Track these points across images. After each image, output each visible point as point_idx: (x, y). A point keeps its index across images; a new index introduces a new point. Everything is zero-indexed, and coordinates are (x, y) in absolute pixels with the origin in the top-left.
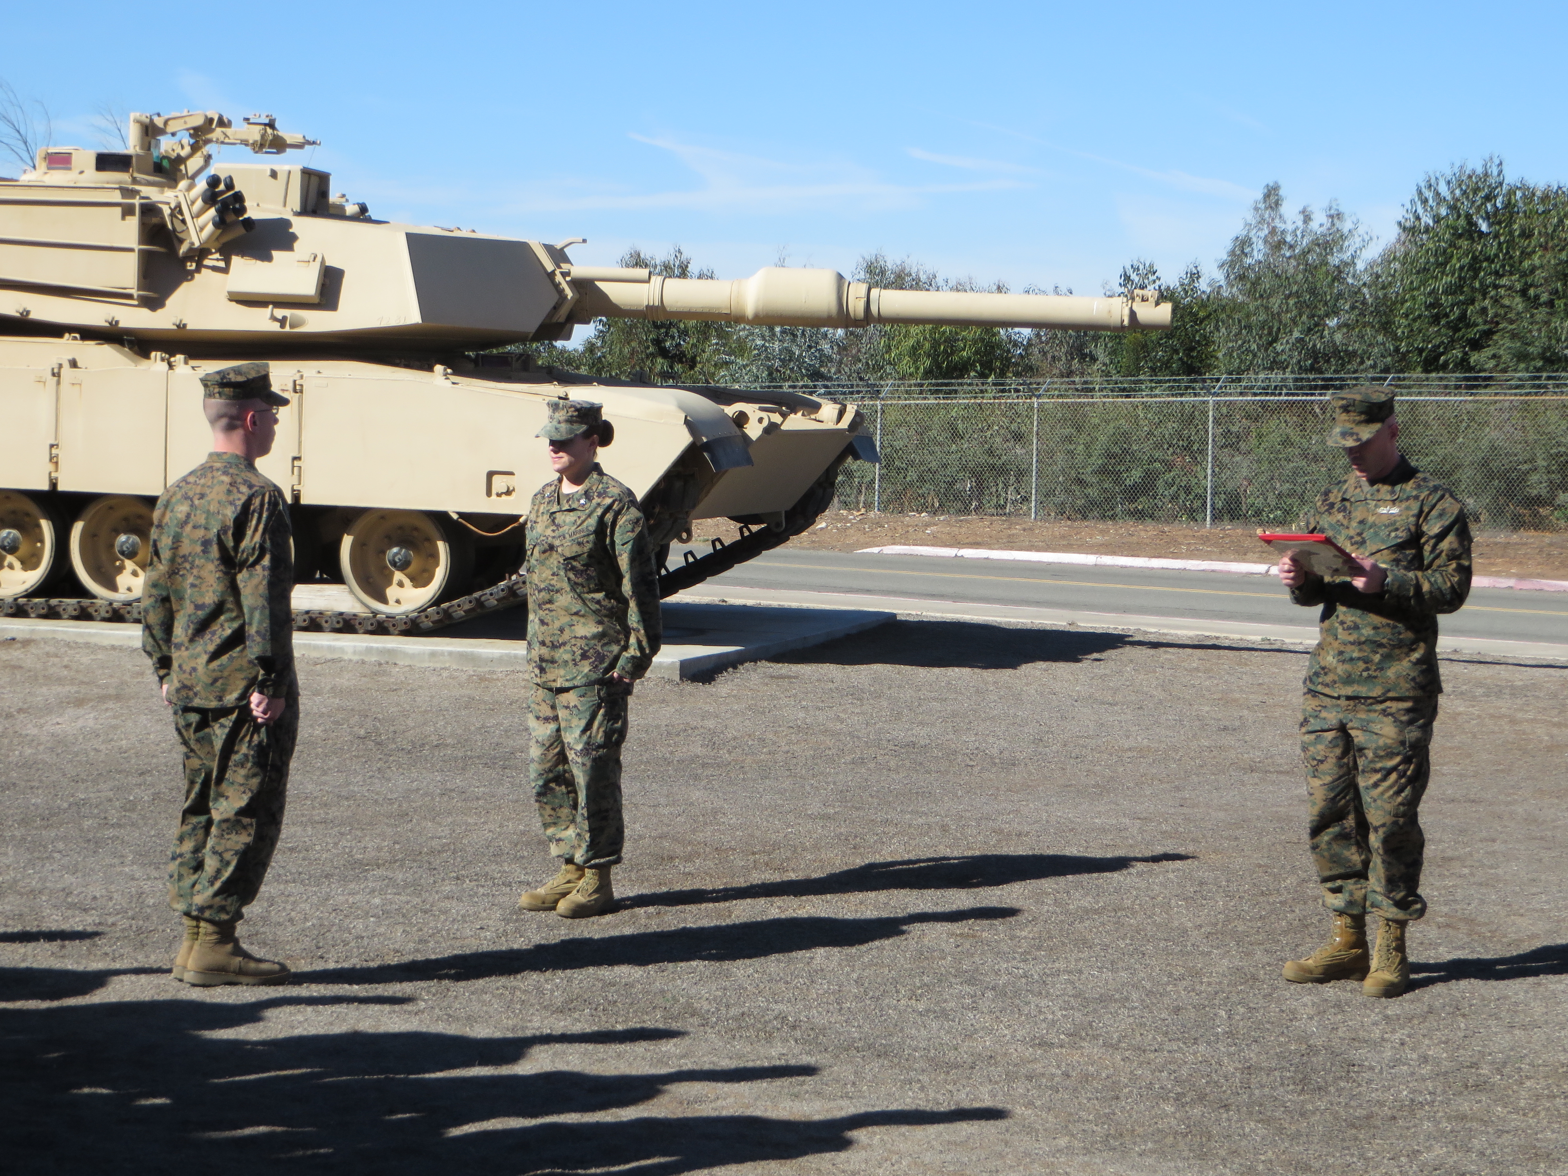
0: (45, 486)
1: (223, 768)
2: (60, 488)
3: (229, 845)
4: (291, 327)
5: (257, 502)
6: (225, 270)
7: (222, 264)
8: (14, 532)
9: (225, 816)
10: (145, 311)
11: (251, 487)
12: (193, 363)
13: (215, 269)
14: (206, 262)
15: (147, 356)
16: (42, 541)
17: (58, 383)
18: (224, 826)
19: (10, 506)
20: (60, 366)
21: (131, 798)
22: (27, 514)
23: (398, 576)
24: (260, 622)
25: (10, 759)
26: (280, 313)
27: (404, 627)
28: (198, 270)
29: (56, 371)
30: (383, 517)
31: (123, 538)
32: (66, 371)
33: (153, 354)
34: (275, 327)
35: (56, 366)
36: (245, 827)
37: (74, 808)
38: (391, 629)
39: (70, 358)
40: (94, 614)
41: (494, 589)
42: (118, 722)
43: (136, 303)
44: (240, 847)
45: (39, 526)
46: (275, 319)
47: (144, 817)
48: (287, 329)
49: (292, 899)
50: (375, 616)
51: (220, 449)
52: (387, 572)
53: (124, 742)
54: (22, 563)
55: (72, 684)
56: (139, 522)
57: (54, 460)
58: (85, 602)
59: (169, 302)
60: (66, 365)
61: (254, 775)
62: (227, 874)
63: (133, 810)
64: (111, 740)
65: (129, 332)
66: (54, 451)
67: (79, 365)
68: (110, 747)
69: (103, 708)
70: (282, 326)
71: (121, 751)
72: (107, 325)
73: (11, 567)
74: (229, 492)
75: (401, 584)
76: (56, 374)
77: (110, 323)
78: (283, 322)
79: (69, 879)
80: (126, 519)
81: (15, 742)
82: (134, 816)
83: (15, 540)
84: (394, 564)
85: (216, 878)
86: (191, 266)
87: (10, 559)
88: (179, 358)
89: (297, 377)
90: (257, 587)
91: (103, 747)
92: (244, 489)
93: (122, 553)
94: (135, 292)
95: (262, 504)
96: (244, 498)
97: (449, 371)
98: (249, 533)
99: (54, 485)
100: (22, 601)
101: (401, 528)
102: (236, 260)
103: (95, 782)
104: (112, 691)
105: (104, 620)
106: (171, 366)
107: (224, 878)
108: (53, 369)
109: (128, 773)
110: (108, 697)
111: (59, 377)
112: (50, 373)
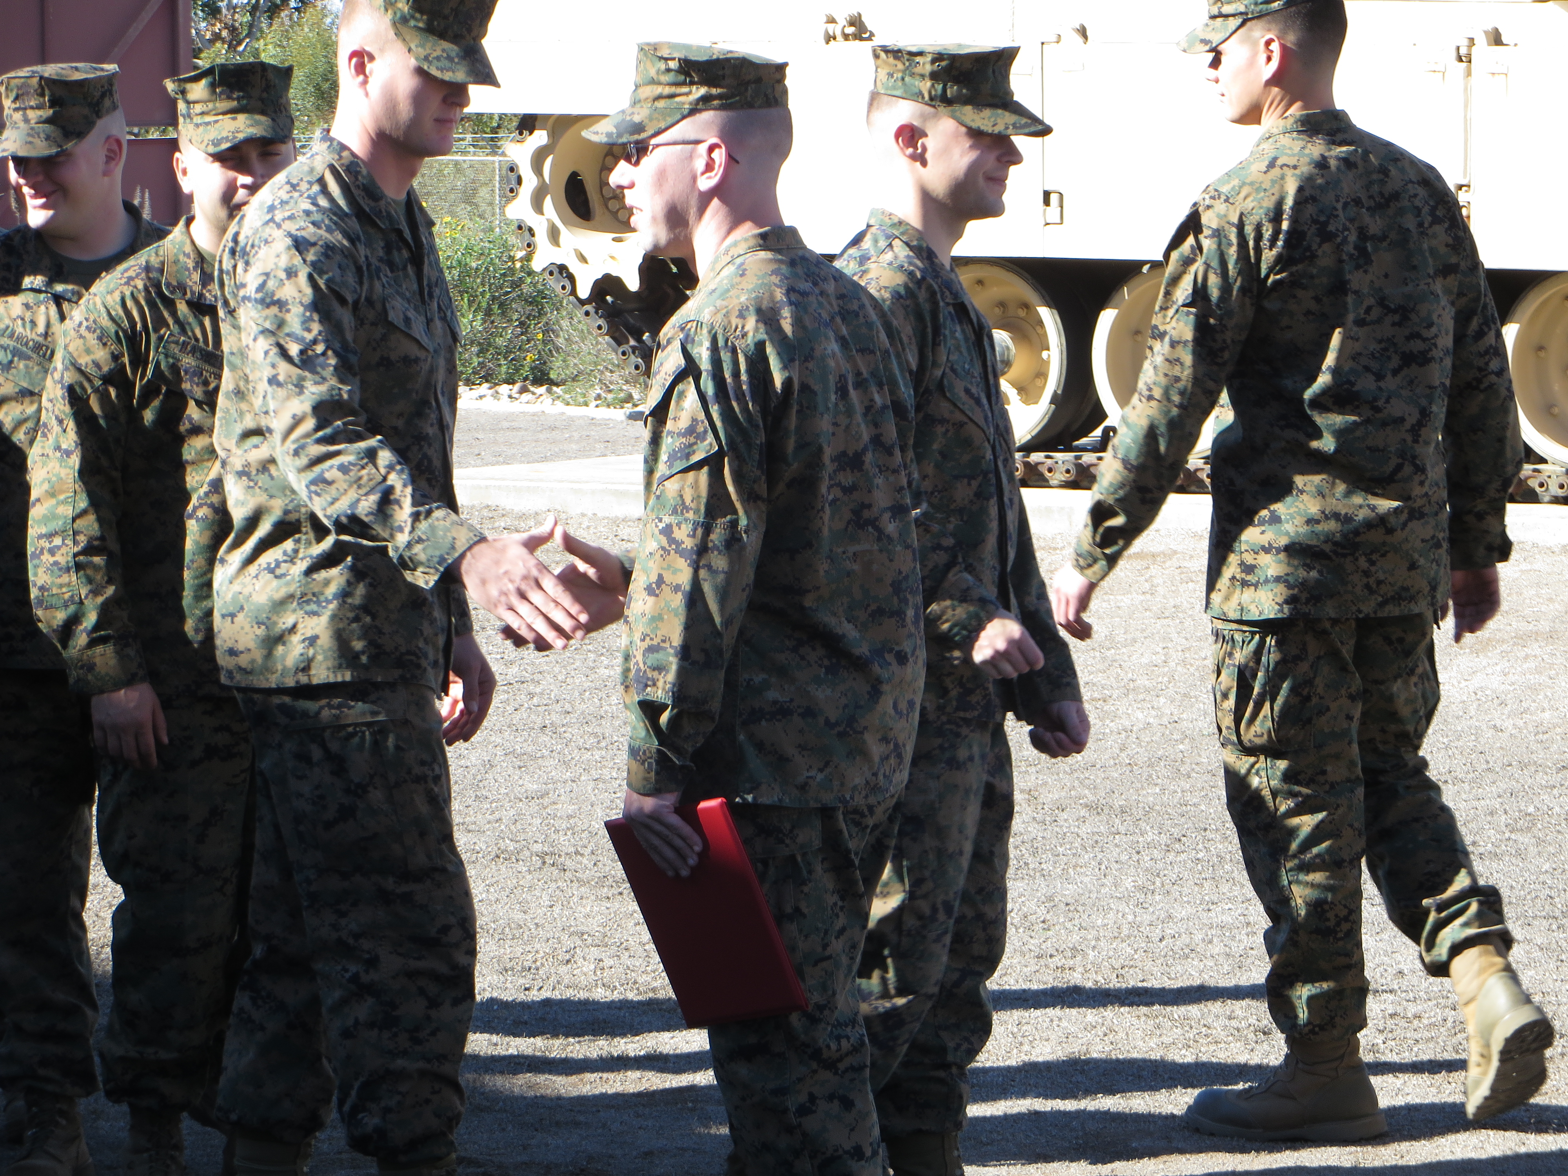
17: (1469, 73)
20: (1472, 42)
21: (1531, 809)
29: (1463, 51)
32: (1482, 51)
35: (1464, 44)
39: (1489, 28)
40: (1538, 490)
42: (1543, 678)
53: (1547, 715)
60: (1481, 41)
63: (1529, 829)
64: (1525, 711)
67: (1504, 39)
68: (1521, 723)
69: (1523, 654)
71: (1541, 730)
76: (1464, 58)
82: (1524, 839)
91: (1508, 724)
103: (1476, 782)
108: (1458, 48)
109: (1539, 767)
110: (1535, 636)
111: (1470, 62)
112: (1454, 55)
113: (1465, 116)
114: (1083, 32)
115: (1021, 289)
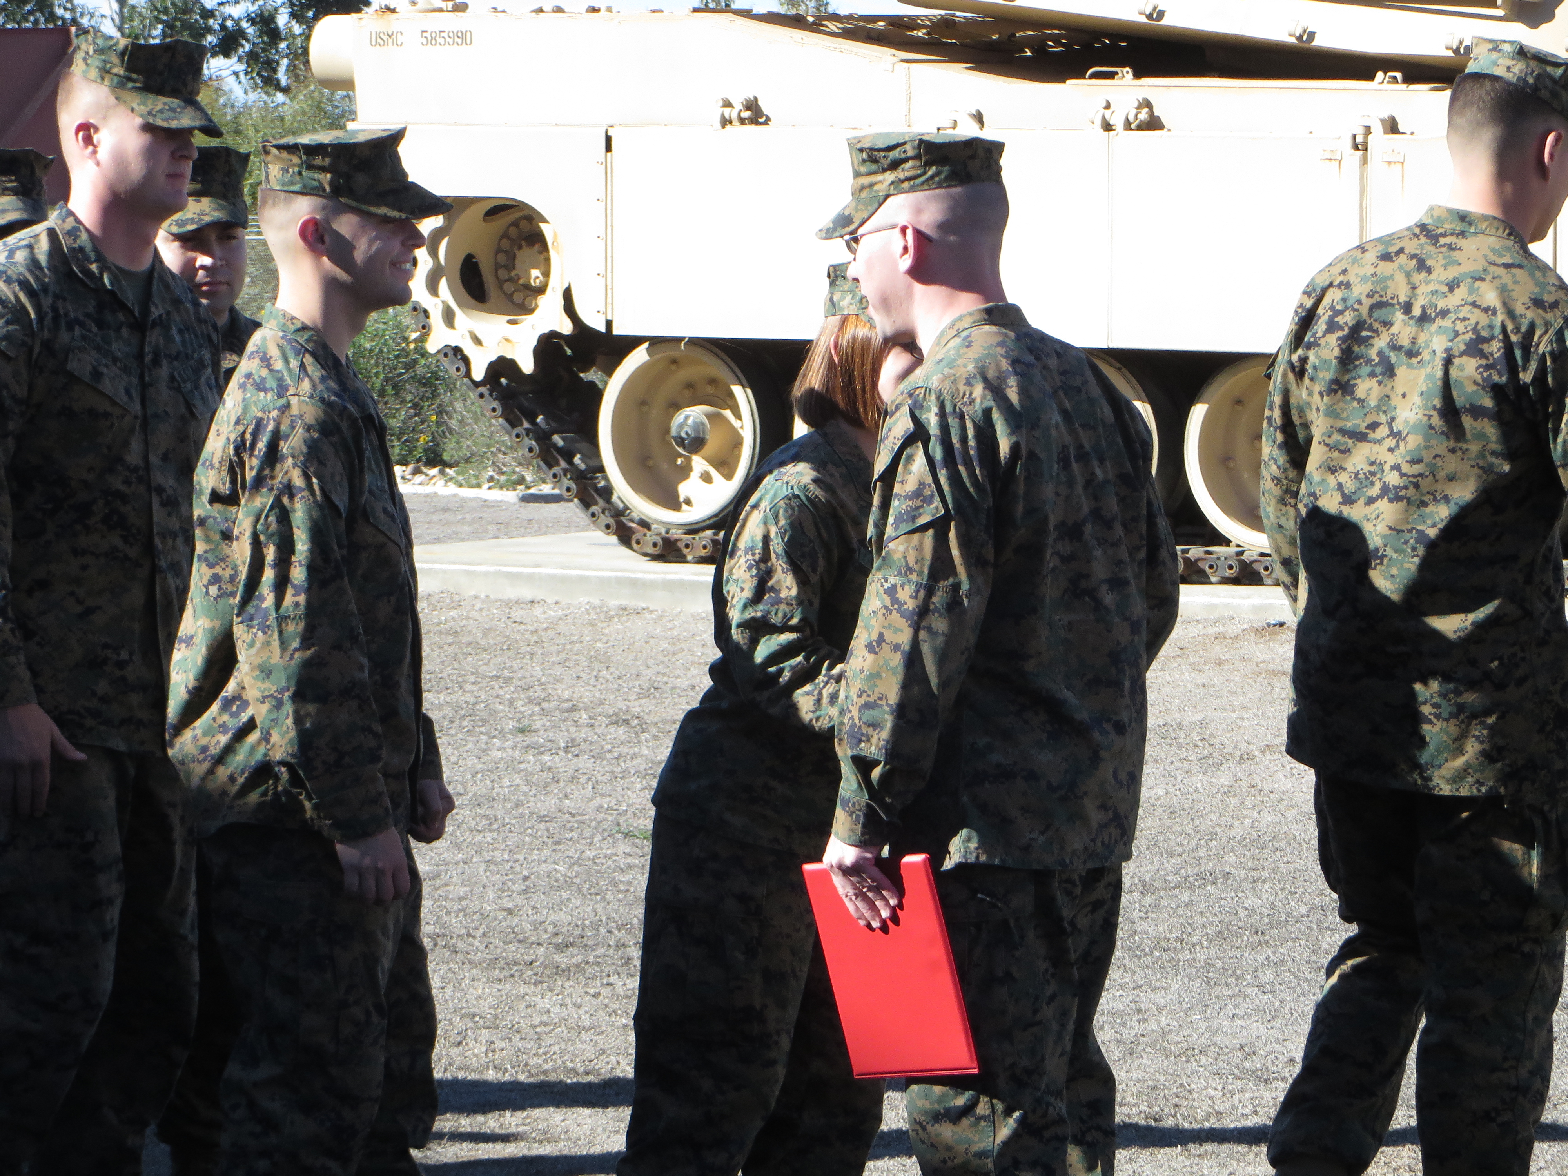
17: (1364, 161)
20: (1368, 130)
25: (1233, 833)
29: (1359, 139)
32: (1378, 139)
35: (1360, 132)
39: (1385, 115)
43: (1500, 12)
59: (1558, 11)
60: (1377, 129)
67: (1401, 128)
72: (1450, 53)
76: (1360, 147)
77: (1456, 51)
81: (1249, 803)
108: (1354, 136)
111: (1366, 150)
112: (1349, 143)
113: (1361, 205)
114: (979, 118)
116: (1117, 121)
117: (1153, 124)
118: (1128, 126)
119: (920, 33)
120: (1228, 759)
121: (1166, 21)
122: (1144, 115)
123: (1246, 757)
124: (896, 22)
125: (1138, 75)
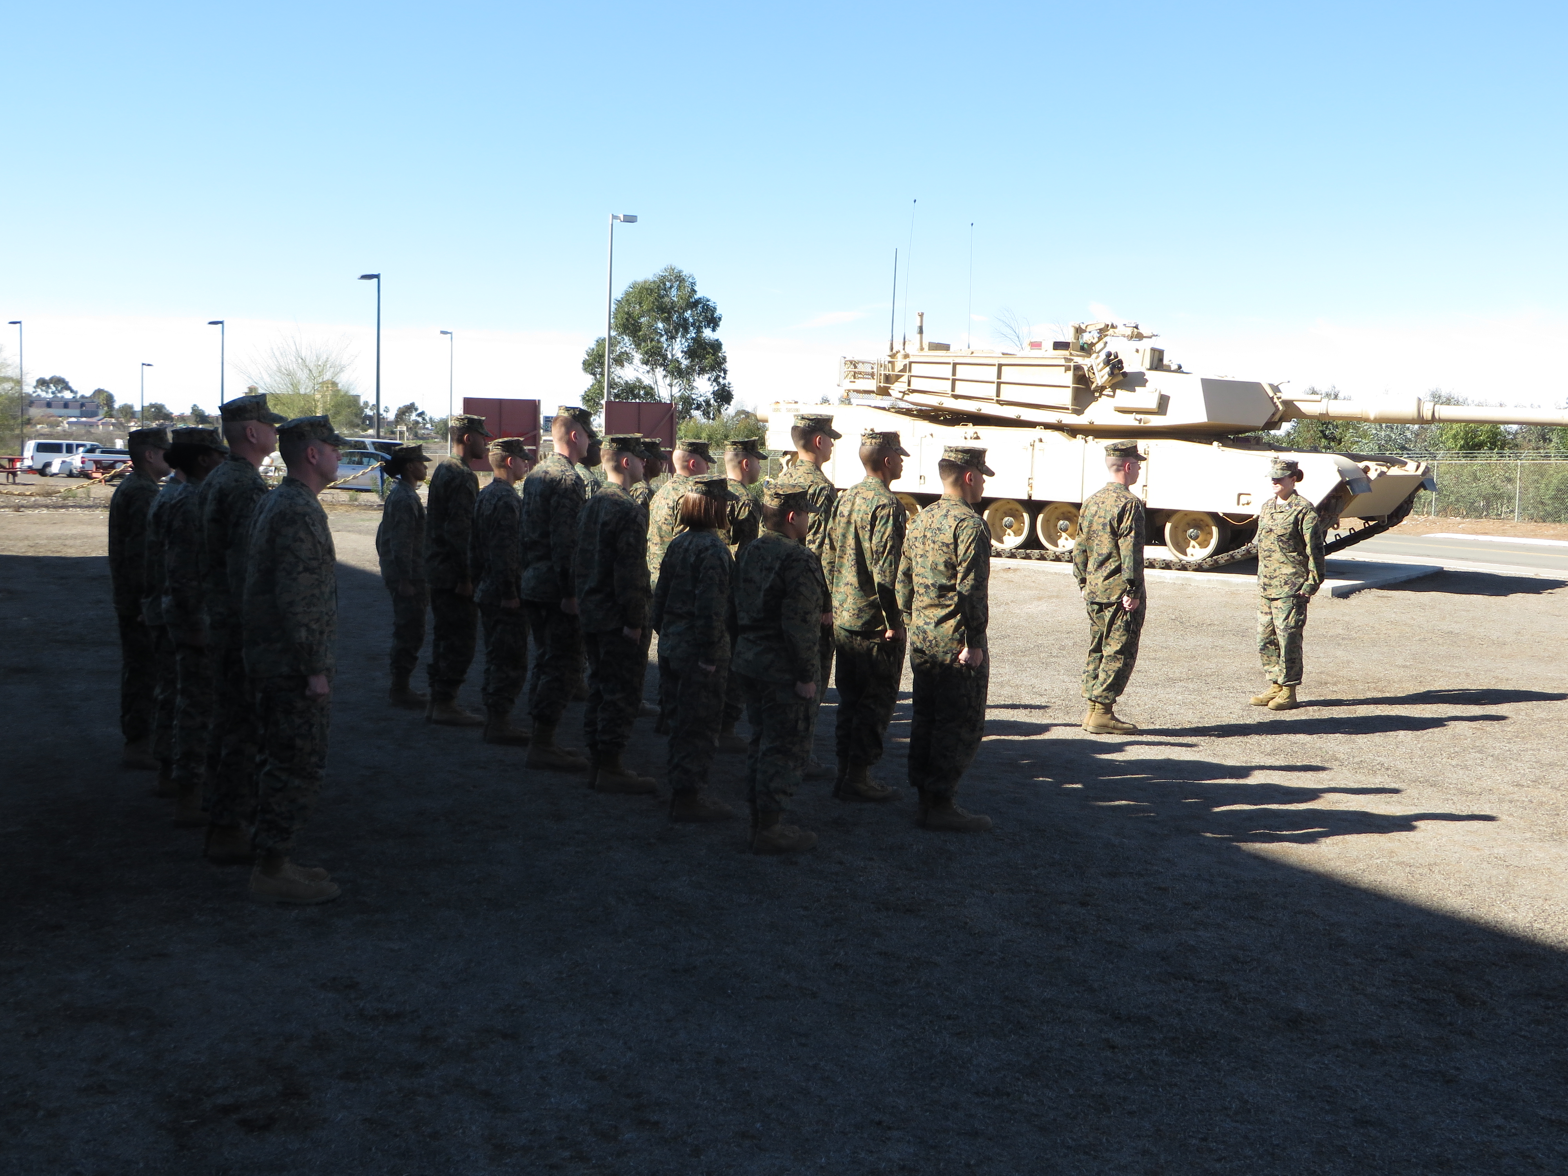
0: (1026, 497)
1: (1109, 632)
2: (1032, 499)
3: (1111, 667)
4: (1144, 423)
5: (1129, 506)
6: (1113, 396)
7: (1112, 394)
8: (1011, 519)
9: (1109, 654)
10: (1075, 415)
11: (1126, 498)
12: (1096, 440)
13: (1108, 396)
14: (1104, 393)
15: (1075, 437)
16: (1024, 523)
17: (1033, 449)
18: (1109, 658)
19: (1009, 506)
20: (1034, 441)
21: (1063, 644)
22: (1017, 511)
23: (1193, 543)
24: (1129, 563)
26: (1139, 416)
27: (1195, 567)
28: (1100, 396)
30: (1186, 515)
31: (1061, 522)
32: (1037, 443)
33: (1078, 436)
34: (1136, 423)
35: (1032, 442)
36: (1118, 659)
37: (1037, 648)
38: (1189, 568)
39: (1039, 438)
40: (1047, 557)
41: (1239, 550)
43: (1070, 412)
44: (1116, 669)
45: (1023, 516)
46: (1137, 420)
47: (1069, 653)
48: (1142, 424)
49: (1139, 695)
50: (1181, 561)
51: (1113, 481)
52: (1187, 541)
53: (1060, 618)
54: (1014, 533)
55: (1036, 590)
56: (1069, 514)
57: (1030, 485)
58: (1043, 552)
59: (1085, 411)
60: (1037, 441)
61: (1124, 635)
62: (1109, 681)
63: (1064, 650)
65: (1066, 425)
66: (1031, 481)
67: (1043, 441)
69: (1051, 601)
70: (1140, 423)
71: (1059, 622)
72: (1057, 422)
73: (1009, 535)
74: (1116, 500)
75: (1194, 547)
76: (1033, 445)
78: (1140, 421)
79: (1034, 681)
80: (1063, 513)
82: (1064, 652)
83: (1011, 522)
84: (1191, 537)
85: (1104, 683)
86: (1097, 394)
87: (1009, 531)
88: (1090, 438)
89: (1146, 447)
90: (1128, 546)
91: (1050, 620)
92: (1123, 499)
93: (1061, 529)
94: (1070, 407)
95: (1131, 507)
96: (1123, 504)
97: (1220, 444)
98: (1125, 520)
99: (1030, 497)
100: (1014, 551)
101: (1194, 520)
102: (1118, 391)
103: (1046, 636)
104: (1055, 594)
105: (1052, 560)
106: (1086, 442)
107: (1108, 683)
109: (1062, 632)
110: (1053, 597)
112: (1029, 444)
114: (932, 435)
115: (913, 501)
116: (968, 437)
117: (978, 438)
118: (971, 438)
119: (915, 412)
120: (1002, 604)
121: (981, 412)
122: (975, 436)
123: (1007, 604)
124: (908, 410)
125: (974, 425)
